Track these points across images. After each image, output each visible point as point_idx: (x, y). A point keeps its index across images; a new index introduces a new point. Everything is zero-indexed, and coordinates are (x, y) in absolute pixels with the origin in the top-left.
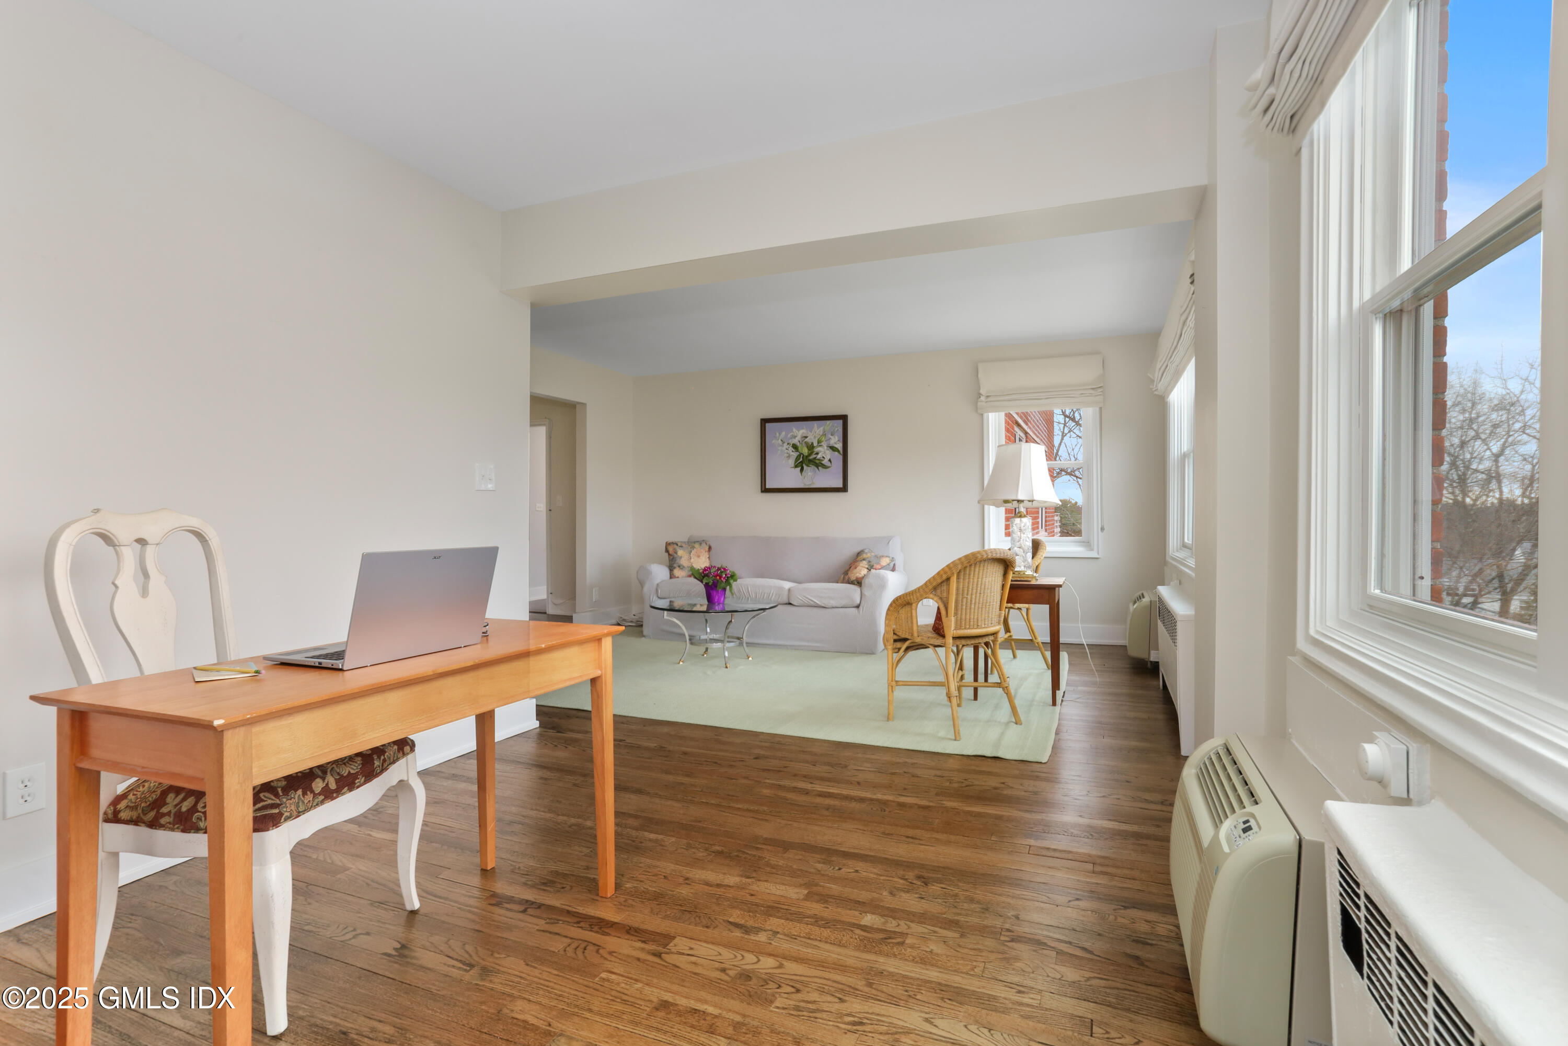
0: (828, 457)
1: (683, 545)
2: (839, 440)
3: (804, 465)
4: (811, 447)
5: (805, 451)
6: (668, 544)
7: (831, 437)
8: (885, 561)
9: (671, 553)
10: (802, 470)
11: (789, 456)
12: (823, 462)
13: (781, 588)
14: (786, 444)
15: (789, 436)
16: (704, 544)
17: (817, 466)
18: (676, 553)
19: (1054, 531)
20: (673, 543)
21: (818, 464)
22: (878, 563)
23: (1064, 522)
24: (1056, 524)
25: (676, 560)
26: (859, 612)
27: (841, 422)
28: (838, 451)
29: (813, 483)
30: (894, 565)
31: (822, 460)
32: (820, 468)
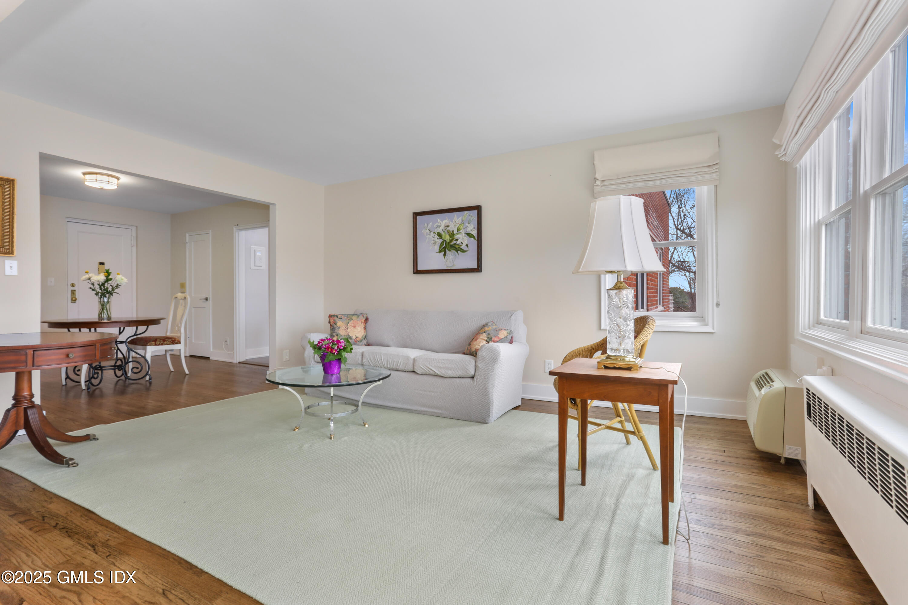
0: (465, 243)
1: (343, 317)
2: (474, 228)
3: (446, 250)
4: (452, 235)
5: (447, 238)
6: (330, 316)
7: (468, 225)
8: (503, 334)
9: (331, 323)
10: (445, 254)
11: (435, 243)
12: (461, 247)
13: (407, 358)
14: (432, 233)
15: (435, 226)
16: (361, 317)
17: (457, 250)
18: (335, 323)
19: (669, 307)
20: (334, 316)
21: (458, 249)
22: (496, 336)
23: (677, 300)
24: (670, 302)
25: (335, 330)
26: (473, 383)
27: (475, 212)
28: (474, 237)
29: (453, 265)
30: (512, 337)
31: (461, 245)
32: (459, 252)
